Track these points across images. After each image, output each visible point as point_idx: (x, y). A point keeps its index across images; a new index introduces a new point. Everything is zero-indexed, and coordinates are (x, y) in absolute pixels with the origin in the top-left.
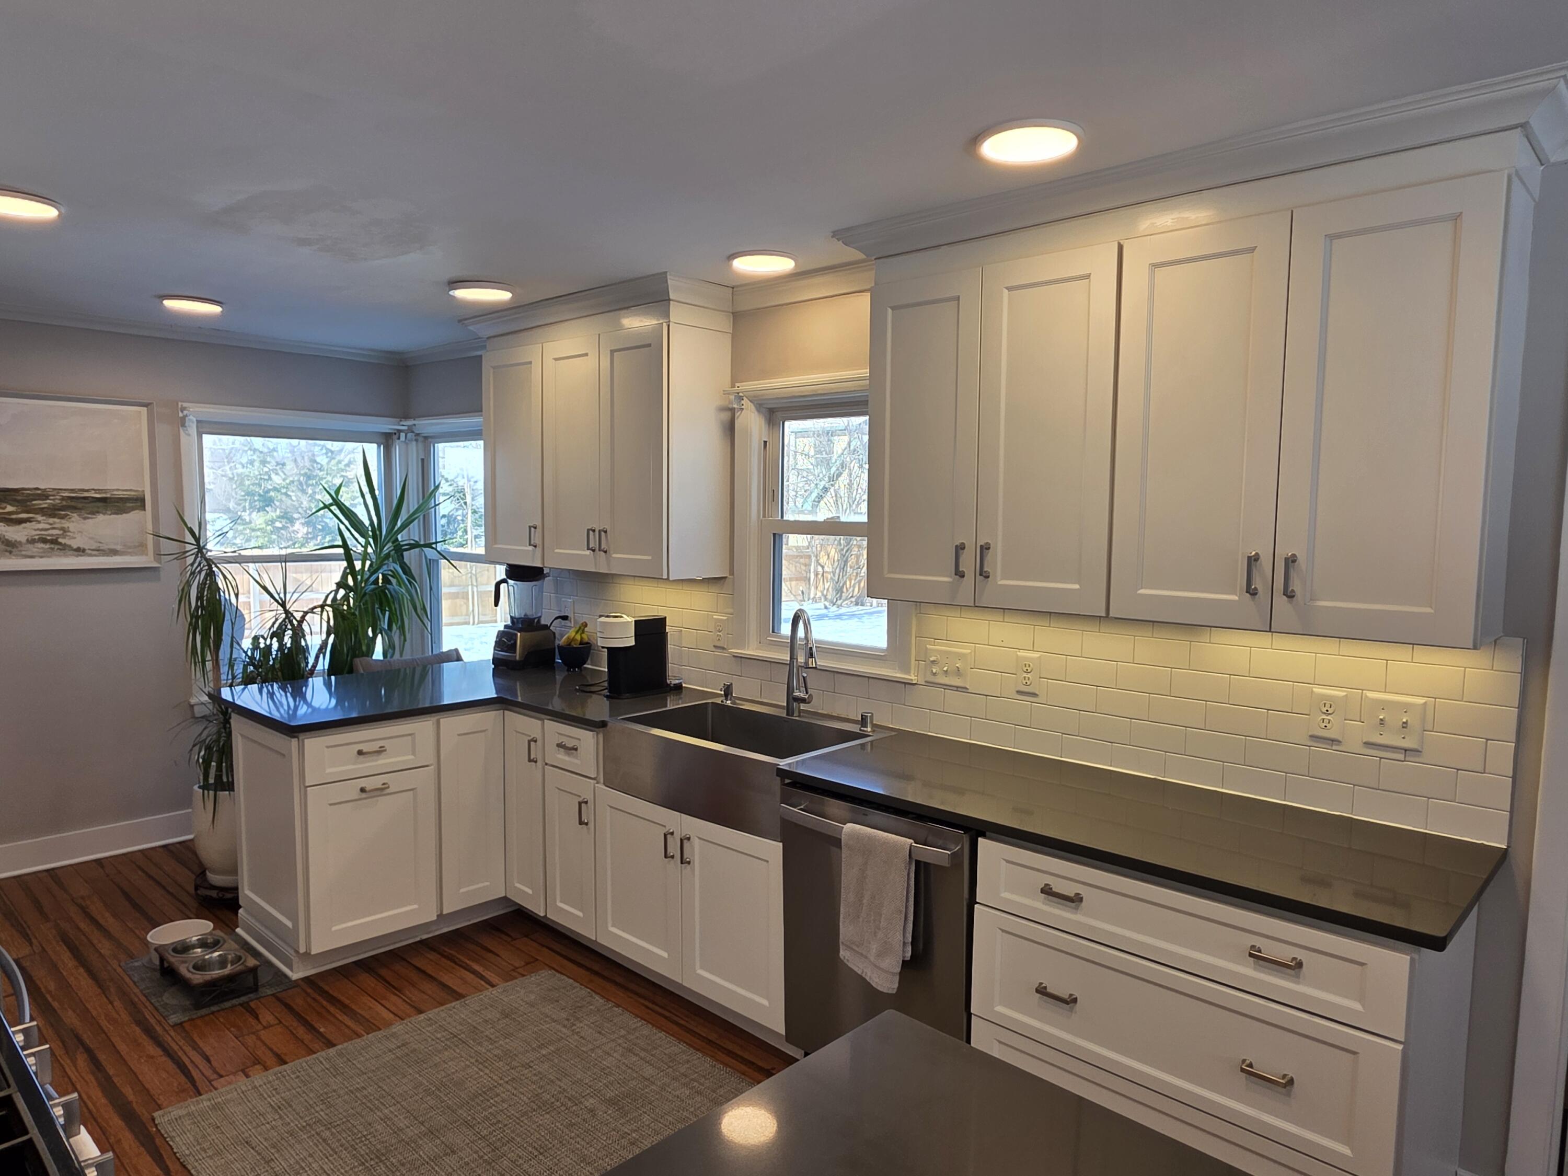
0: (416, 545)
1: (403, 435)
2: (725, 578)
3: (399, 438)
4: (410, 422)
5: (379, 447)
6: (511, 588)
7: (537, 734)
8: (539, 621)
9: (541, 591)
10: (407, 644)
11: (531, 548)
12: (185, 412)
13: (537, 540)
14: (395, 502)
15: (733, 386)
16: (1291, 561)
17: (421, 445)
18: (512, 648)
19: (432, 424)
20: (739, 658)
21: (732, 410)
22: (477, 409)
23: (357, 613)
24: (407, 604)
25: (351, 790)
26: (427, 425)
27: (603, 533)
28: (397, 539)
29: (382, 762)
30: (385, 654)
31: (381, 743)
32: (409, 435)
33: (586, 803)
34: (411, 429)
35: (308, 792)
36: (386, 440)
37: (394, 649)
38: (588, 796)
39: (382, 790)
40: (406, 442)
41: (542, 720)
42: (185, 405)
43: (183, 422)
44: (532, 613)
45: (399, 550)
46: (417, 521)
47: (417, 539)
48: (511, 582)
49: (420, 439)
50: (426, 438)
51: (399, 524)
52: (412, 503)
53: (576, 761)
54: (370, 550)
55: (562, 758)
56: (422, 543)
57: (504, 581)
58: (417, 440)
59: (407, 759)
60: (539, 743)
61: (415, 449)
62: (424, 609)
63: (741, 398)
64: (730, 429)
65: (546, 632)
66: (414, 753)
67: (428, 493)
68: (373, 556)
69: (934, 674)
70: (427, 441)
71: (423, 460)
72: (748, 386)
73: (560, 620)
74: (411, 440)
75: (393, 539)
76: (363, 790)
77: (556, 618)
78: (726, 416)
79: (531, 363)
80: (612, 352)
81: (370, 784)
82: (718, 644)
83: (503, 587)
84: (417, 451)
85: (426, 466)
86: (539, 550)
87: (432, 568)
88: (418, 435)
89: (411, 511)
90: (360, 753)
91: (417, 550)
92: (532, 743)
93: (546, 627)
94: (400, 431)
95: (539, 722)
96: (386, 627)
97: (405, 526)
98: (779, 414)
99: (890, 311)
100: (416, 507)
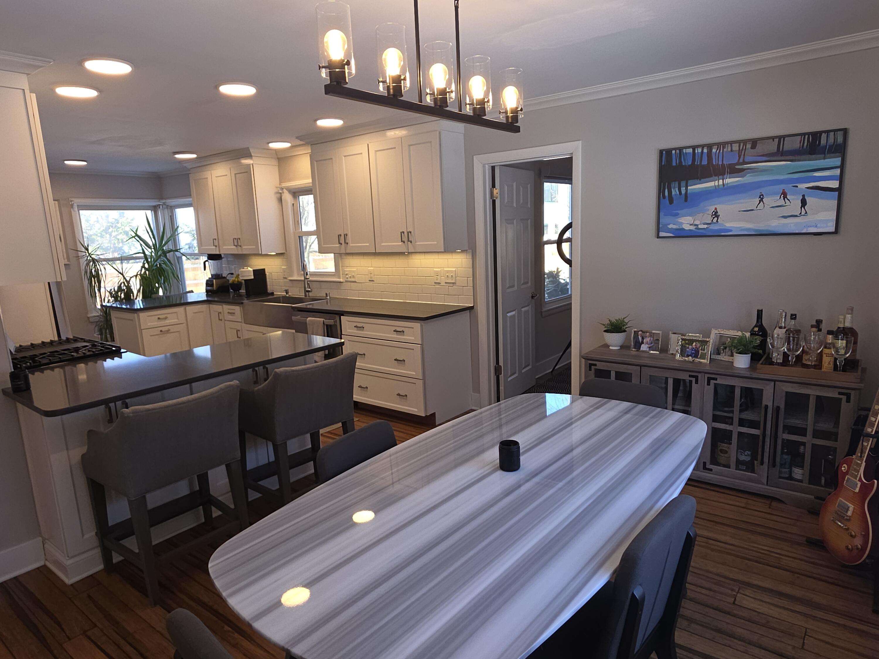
0: (171, 251)
1: (161, 206)
2: (284, 253)
3: (160, 208)
4: (164, 201)
5: (152, 211)
6: (210, 264)
7: (221, 311)
8: (222, 275)
9: (221, 264)
10: (172, 288)
11: (214, 247)
12: (73, 202)
13: (216, 244)
14: (161, 234)
15: (280, 185)
16: (407, 234)
17: (169, 210)
18: (212, 285)
19: (174, 201)
20: (291, 280)
21: (281, 193)
22: (189, 195)
23: (151, 277)
24: (171, 275)
25: (157, 331)
26: (172, 202)
27: (239, 240)
28: (163, 249)
29: (167, 322)
30: (164, 293)
31: (166, 315)
32: (164, 206)
33: (239, 331)
34: (164, 204)
35: (143, 332)
36: (155, 209)
37: (167, 291)
38: (239, 328)
39: (168, 331)
40: (163, 209)
41: (222, 305)
42: (72, 199)
43: (72, 206)
44: (219, 273)
45: (165, 253)
46: (171, 241)
47: (172, 248)
48: (209, 261)
49: (169, 207)
50: (171, 207)
51: (164, 243)
52: (168, 234)
53: (234, 317)
54: (153, 254)
55: (230, 317)
56: (174, 249)
57: (207, 261)
58: (167, 208)
59: (175, 321)
60: (222, 314)
61: (167, 212)
62: (178, 276)
63: (283, 189)
64: (280, 200)
65: (225, 279)
66: (178, 319)
67: (174, 230)
68: (155, 257)
69: (347, 278)
70: (172, 209)
71: (171, 216)
72: (284, 185)
73: (230, 275)
74: (165, 208)
75: (162, 249)
76: (161, 331)
77: (229, 274)
78: (279, 195)
79: (207, 178)
80: (235, 174)
81: (164, 329)
82: (285, 277)
83: (207, 263)
84: (168, 212)
85: (172, 219)
86: (218, 247)
87: (179, 259)
88: (168, 206)
89: (168, 237)
90: (159, 318)
91: (172, 253)
92: (220, 314)
93: (225, 278)
94: (160, 205)
95: (221, 306)
96: (163, 282)
97: (166, 243)
98: (297, 194)
99: (315, 162)
100: (170, 235)
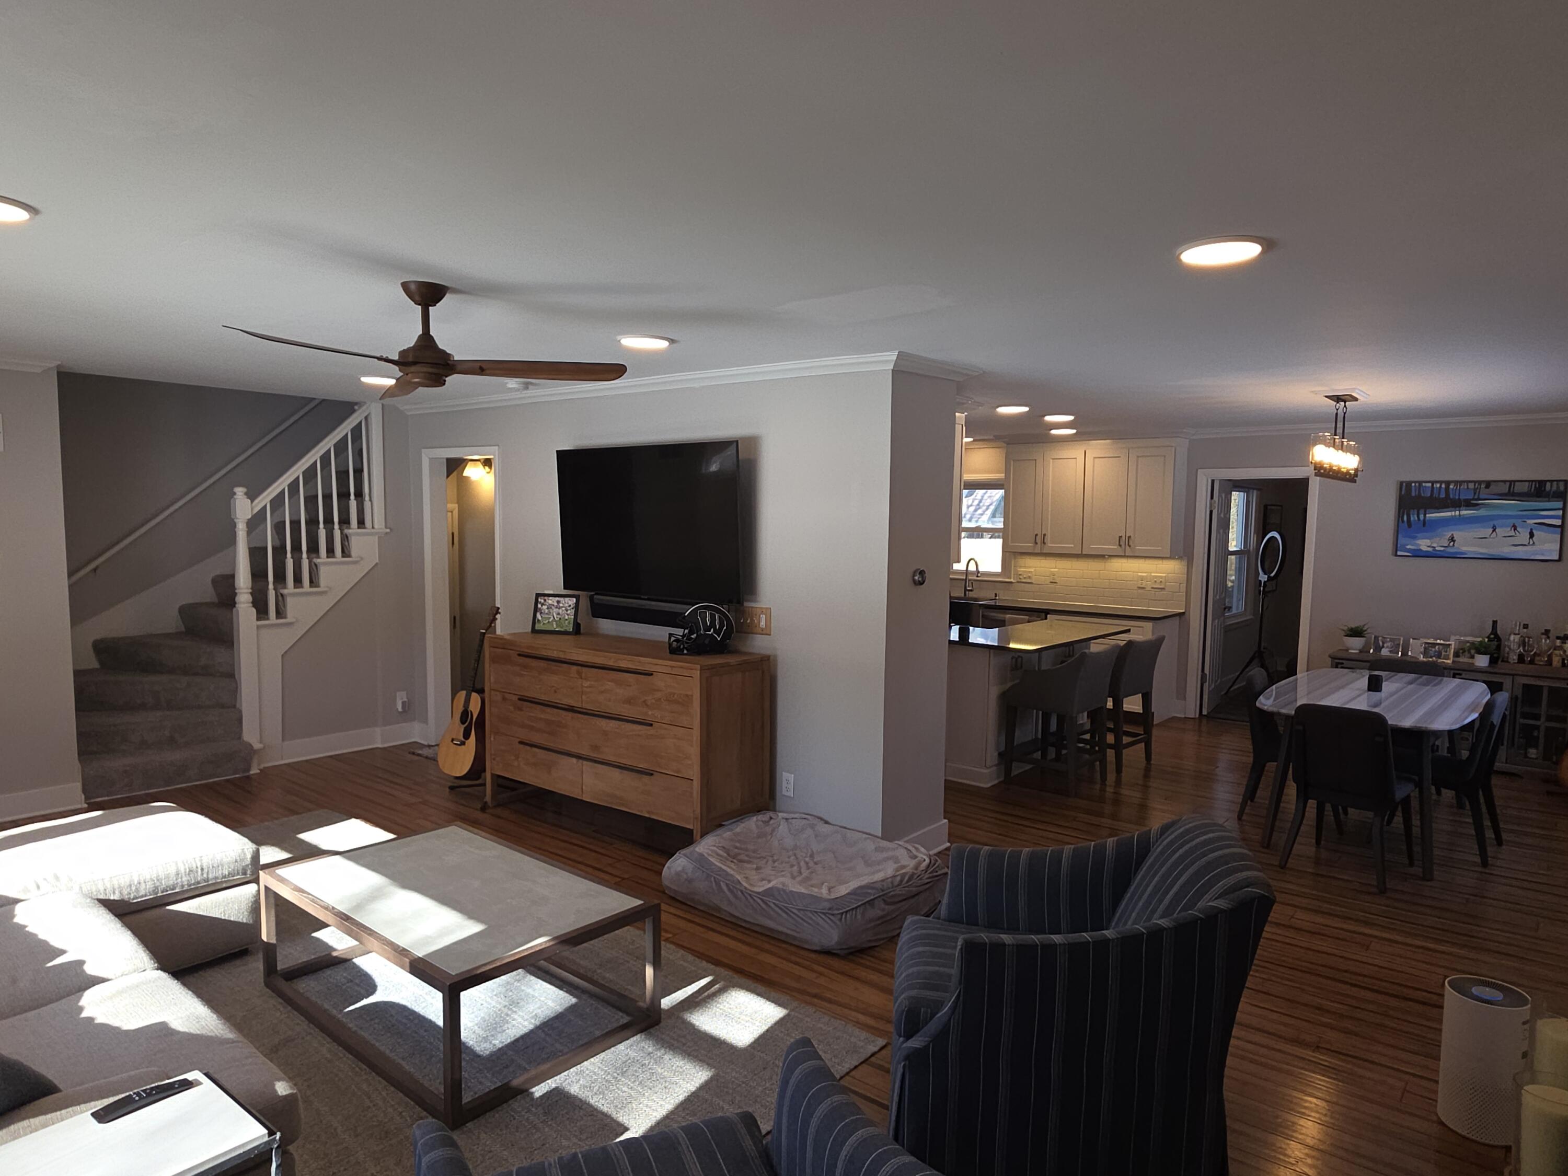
16: (1129, 537)
